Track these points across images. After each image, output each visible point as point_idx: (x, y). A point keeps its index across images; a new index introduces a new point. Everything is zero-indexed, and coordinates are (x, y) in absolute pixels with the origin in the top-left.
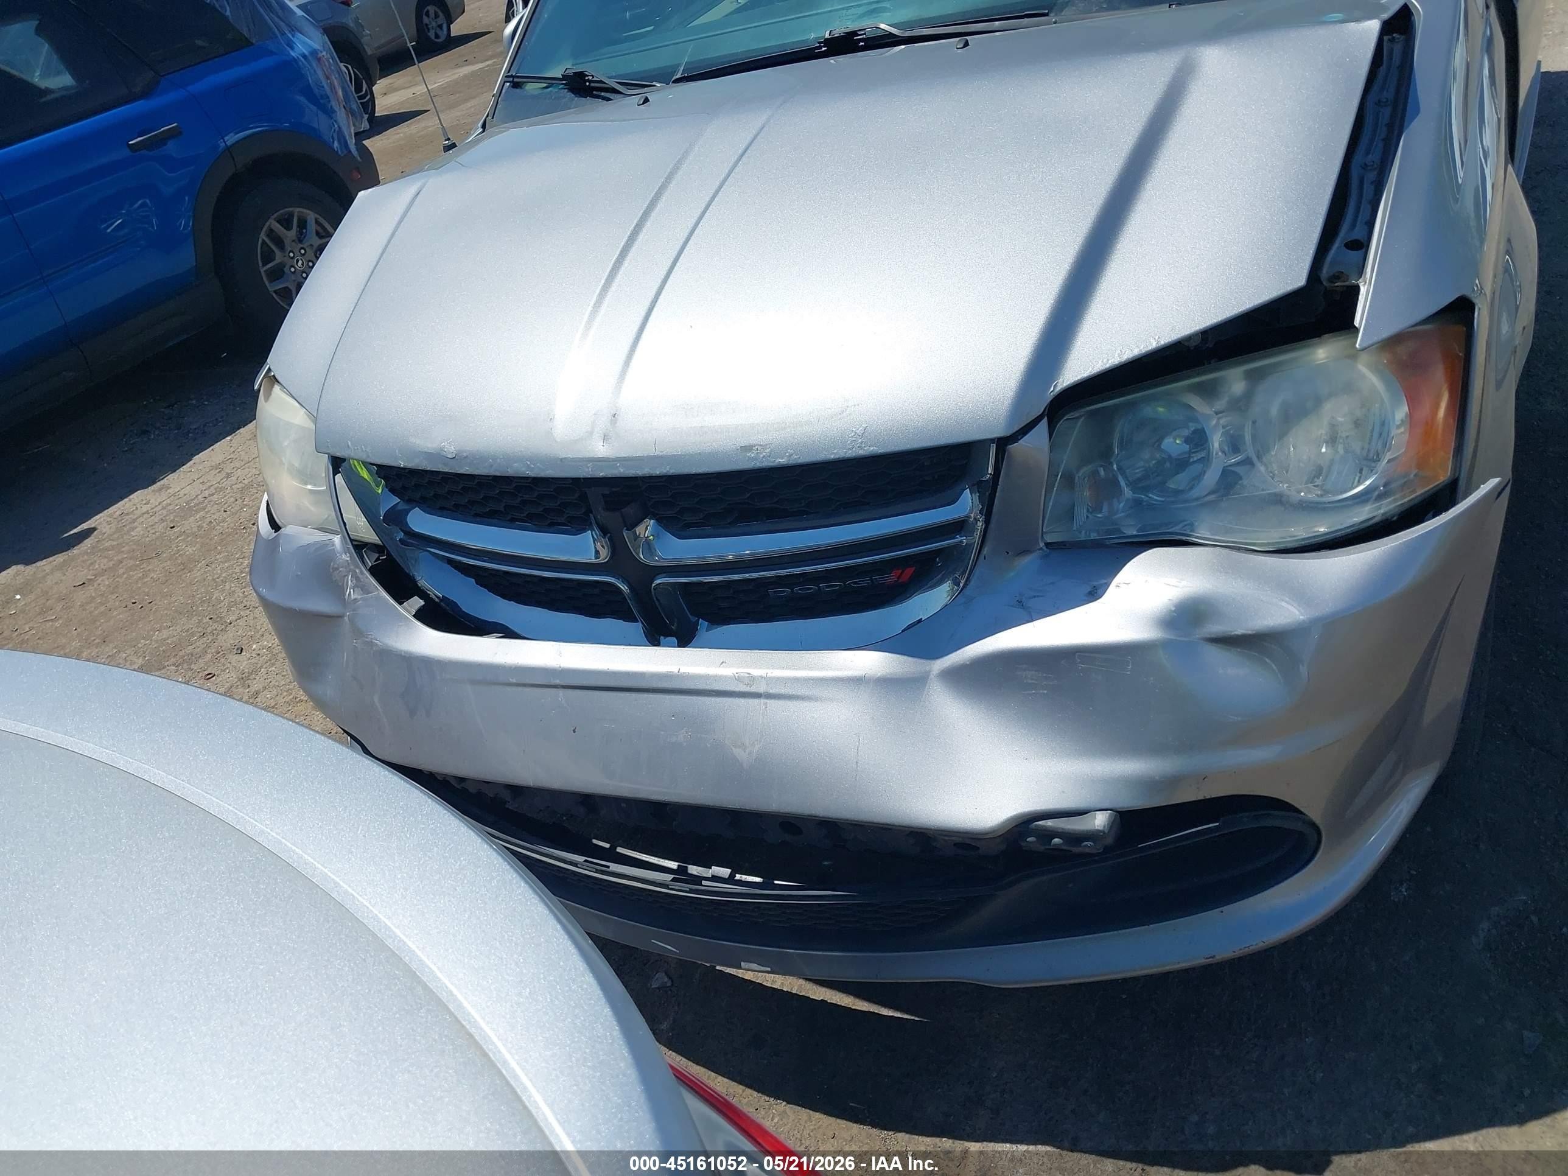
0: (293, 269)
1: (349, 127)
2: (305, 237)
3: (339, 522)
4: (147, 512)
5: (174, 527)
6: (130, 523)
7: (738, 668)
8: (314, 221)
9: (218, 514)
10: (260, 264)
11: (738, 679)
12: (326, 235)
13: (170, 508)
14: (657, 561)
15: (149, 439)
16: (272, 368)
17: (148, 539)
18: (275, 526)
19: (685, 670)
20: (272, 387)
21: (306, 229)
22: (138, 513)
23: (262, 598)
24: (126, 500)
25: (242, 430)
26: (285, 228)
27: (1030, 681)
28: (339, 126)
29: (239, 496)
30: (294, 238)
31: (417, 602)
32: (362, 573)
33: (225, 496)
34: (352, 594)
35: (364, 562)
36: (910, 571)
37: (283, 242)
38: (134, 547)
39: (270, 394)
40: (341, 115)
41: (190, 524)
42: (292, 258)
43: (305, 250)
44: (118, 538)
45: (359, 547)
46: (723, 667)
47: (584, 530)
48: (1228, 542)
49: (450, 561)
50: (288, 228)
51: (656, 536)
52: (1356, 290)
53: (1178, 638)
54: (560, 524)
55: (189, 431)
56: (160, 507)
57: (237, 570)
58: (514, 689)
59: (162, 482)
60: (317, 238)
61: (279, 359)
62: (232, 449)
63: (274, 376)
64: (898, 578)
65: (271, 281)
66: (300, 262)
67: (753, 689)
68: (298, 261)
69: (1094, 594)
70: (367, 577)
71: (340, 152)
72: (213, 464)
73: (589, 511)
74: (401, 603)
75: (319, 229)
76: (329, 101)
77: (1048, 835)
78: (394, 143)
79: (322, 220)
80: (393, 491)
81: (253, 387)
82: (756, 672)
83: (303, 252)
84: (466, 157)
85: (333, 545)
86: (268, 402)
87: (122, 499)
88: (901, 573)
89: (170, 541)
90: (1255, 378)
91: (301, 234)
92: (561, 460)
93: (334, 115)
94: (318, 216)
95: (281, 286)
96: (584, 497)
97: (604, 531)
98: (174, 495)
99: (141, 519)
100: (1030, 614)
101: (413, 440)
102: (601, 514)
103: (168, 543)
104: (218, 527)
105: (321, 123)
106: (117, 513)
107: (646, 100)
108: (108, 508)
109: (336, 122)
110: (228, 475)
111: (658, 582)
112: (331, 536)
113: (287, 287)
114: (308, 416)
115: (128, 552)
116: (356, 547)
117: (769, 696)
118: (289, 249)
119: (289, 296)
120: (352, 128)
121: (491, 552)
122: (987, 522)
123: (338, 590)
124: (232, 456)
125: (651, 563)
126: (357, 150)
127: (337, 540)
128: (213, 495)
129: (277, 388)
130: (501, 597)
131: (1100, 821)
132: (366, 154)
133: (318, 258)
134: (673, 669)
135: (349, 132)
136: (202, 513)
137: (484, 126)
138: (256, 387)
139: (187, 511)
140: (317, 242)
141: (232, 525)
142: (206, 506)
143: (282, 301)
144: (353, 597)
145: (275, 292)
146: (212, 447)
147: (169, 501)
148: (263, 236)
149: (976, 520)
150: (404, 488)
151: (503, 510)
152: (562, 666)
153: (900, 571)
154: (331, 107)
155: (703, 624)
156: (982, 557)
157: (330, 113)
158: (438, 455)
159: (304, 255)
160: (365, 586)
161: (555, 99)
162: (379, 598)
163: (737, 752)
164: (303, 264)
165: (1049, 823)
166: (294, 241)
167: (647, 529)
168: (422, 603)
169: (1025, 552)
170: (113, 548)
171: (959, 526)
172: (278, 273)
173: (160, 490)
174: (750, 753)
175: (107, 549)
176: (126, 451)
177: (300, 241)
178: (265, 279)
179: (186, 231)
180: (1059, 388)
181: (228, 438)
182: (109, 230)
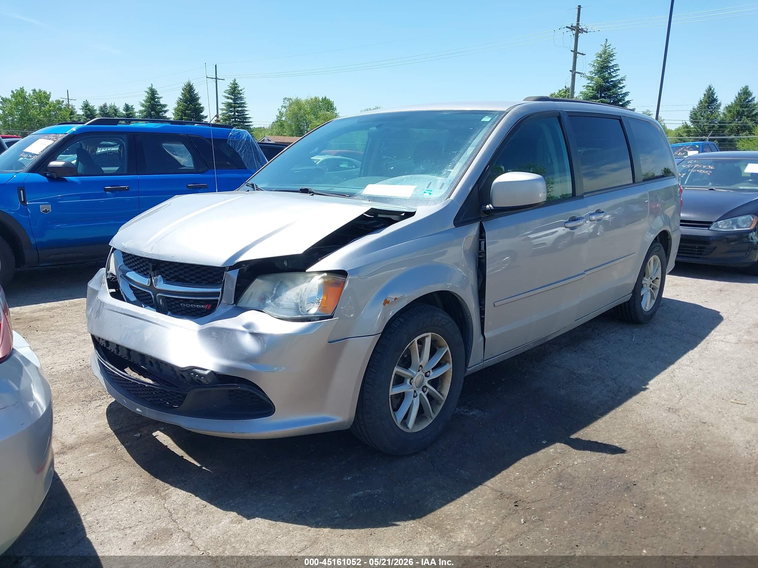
36: (210, 306)
74: (109, 289)
88: (208, 306)
111: (159, 294)
131: (207, 372)
162: (105, 288)
168: (115, 291)
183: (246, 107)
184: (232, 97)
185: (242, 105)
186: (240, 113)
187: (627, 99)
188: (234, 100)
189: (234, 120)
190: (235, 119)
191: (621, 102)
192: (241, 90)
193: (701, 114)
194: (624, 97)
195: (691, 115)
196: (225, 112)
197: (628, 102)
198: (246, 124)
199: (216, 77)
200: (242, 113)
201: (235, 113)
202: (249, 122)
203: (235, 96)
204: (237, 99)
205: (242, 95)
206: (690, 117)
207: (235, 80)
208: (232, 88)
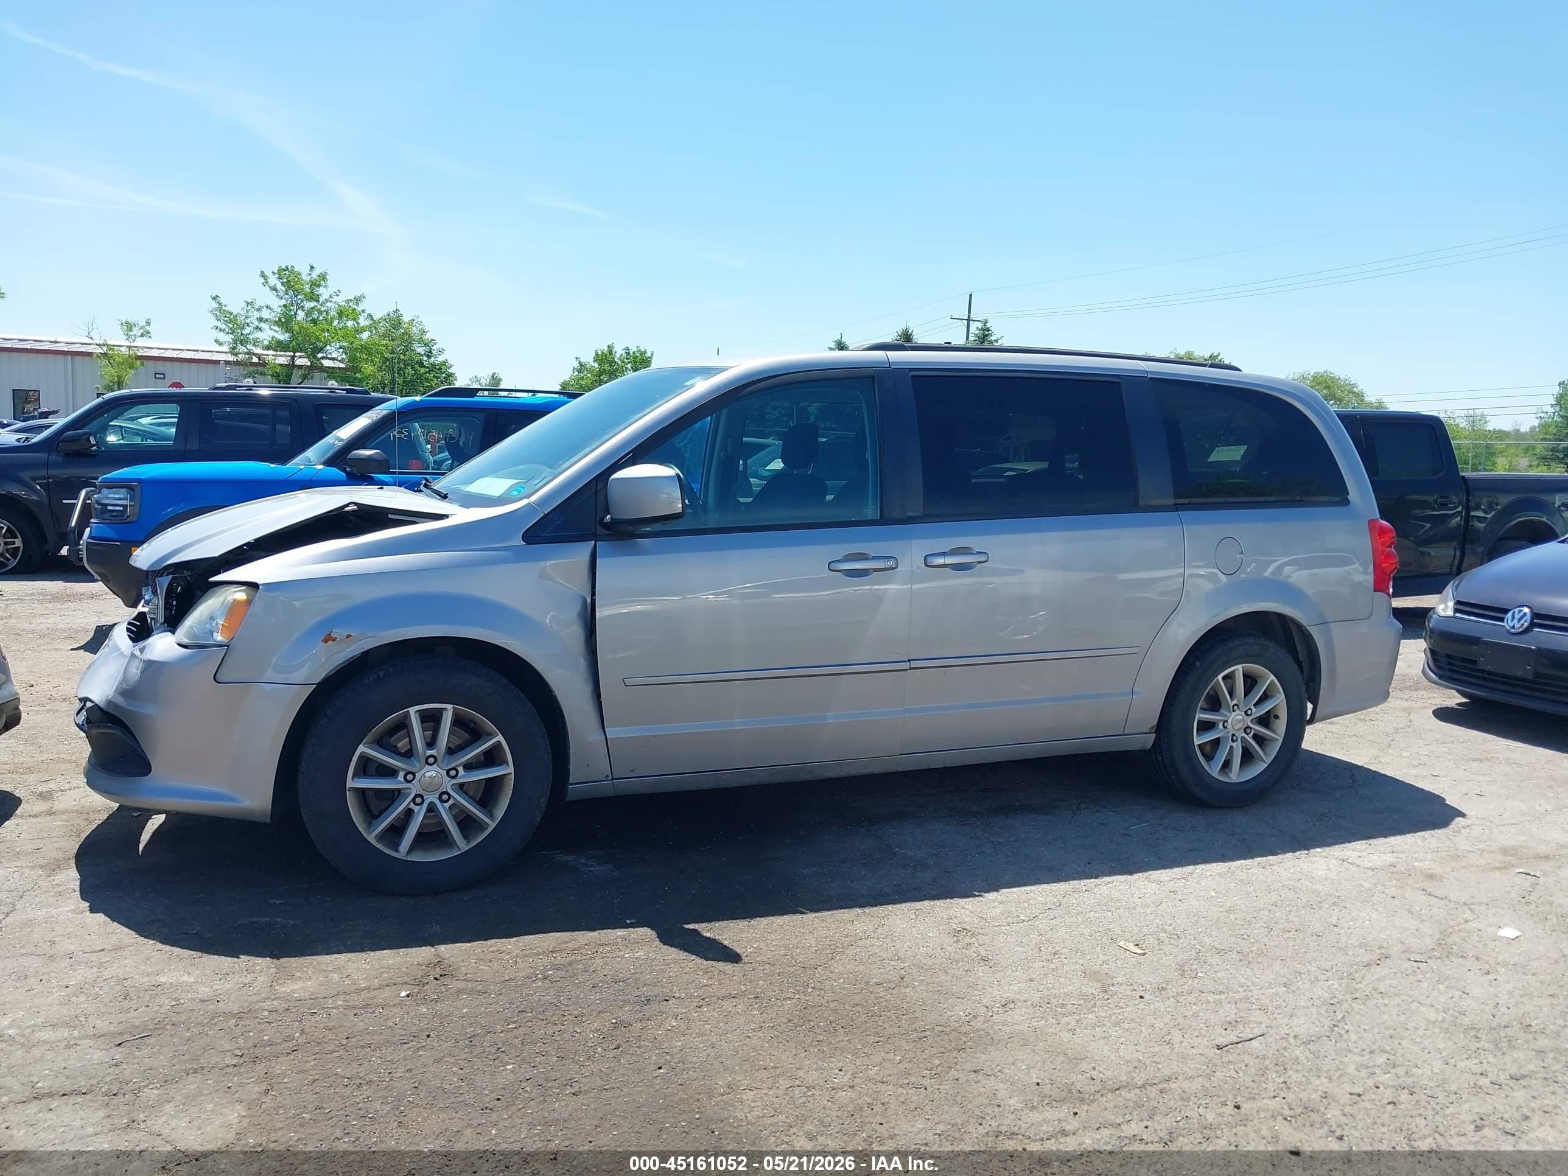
192: (996, 341)
199: (969, 316)
208: (979, 337)
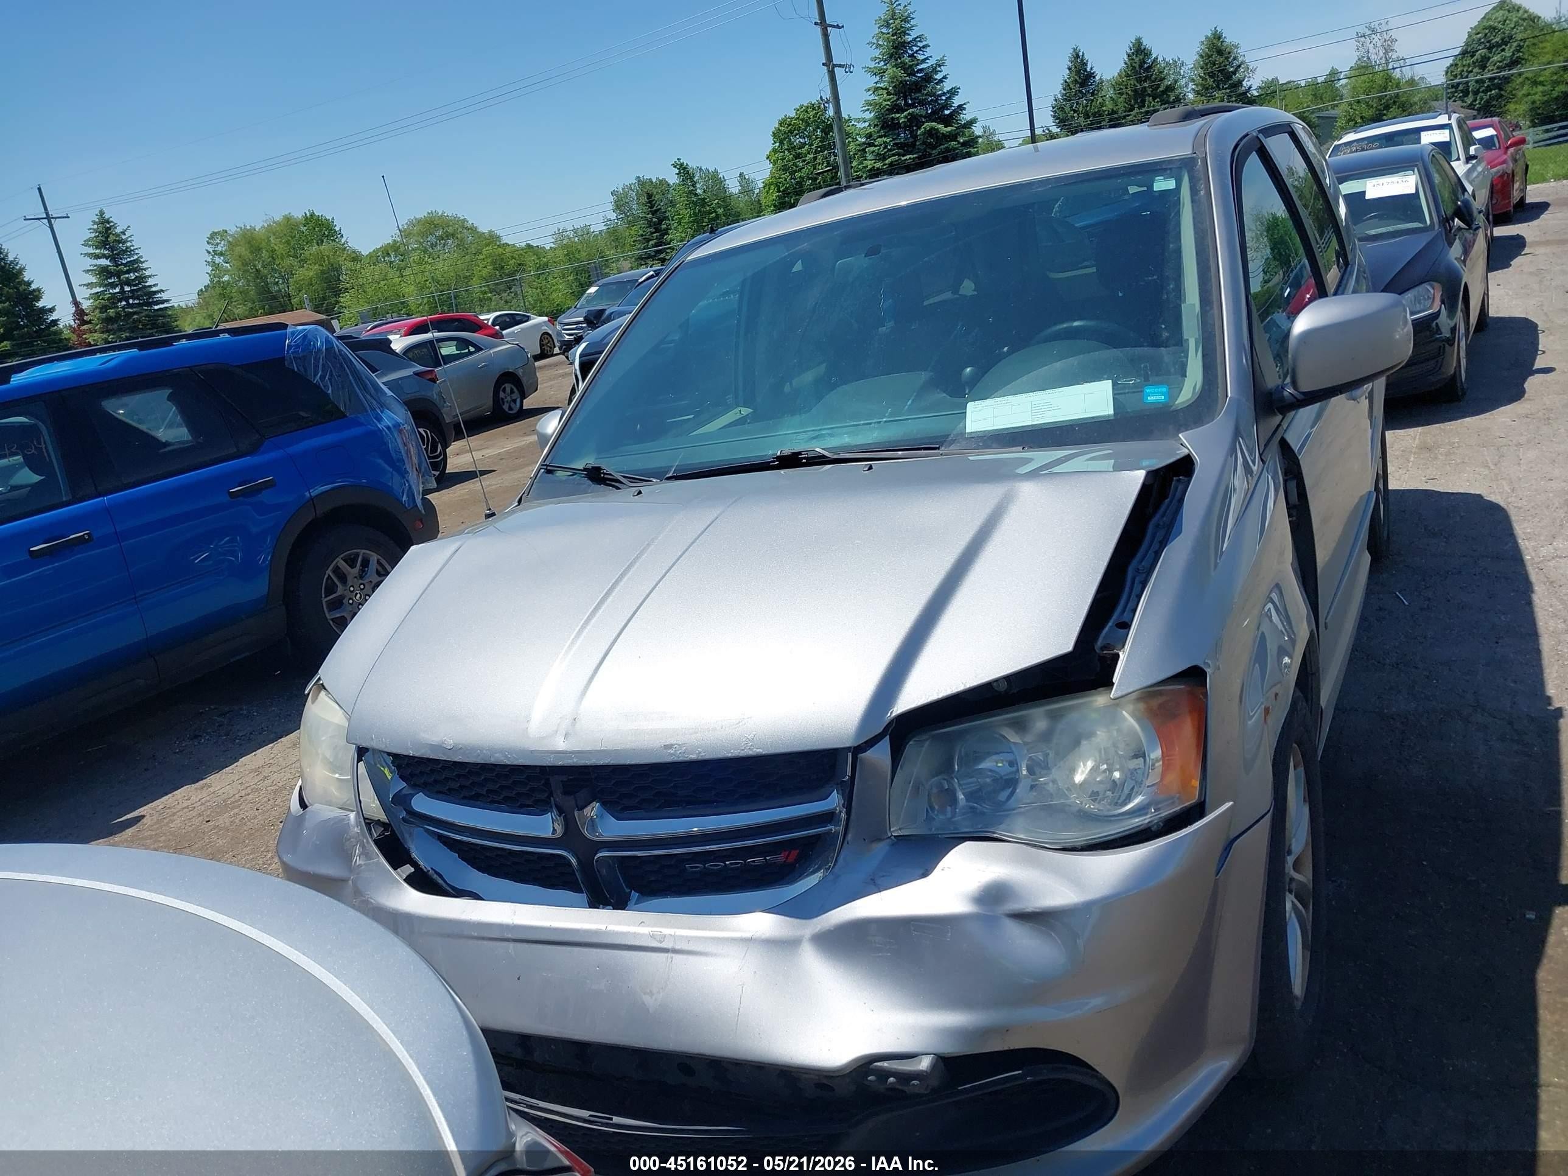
0: (351, 601)
1: (418, 485)
2: (366, 574)
3: (356, 801)
4: (187, 807)
5: (209, 821)
6: (171, 816)
7: (652, 927)
8: (375, 562)
9: (251, 812)
10: (323, 596)
11: (653, 937)
12: (383, 573)
13: (208, 804)
14: (597, 837)
15: (199, 743)
16: (322, 678)
17: (183, 831)
18: (303, 805)
19: (611, 928)
20: (320, 692)
21: (368, 567)
22: (179, 807)
23: (283, 863)
24: (170, 795)
25: (283, 739)
26: (350, 566)
27: (878, 946)
28: (409, 485)
29: (272, 796)
30: (357, 575)
31: (408, 869)
32: (368, 842)
33: (260, 796)
34: (358, 860)
35: (371, 834)
36: (795, 853)
37: (346, 578)
38: (171, 837)
39: (317, 698)
40: (413, 476)
41: (224, 820)
42: (352, 592)
43: (364, 585)
44: (158, 829)
45: (369, 823)
46: (643, 926)
47: (543, 812)
48: (1027, 840)
49: (440, 837)
50: (352, 566)
51: (600, 816)
52: (1116, 657)
53: (988, 913)
54: (528, 806)
55: (236, 738)
56: (200, 803)
57: (261, 862)
58: (475, 942)
59: (204, 781)
60: (376, 576)
61: (327, 671)
62: (272, 756)
63: (322, 684)
64: (787, 858)
65: (330, 610)
66: (358, 596)
67: (664, 945)
68: (357, 594)
69: (925, 874)
70: (372, 846)
71: (407, 505)
72: (253, 767)
73: (551, 794)
74: (395, 869)
75: (380, 569)
76: (404, 464)
77: (885, 1074)
78: (459, 496)
79: (383, 562)
80: (402, 777)
81: (304, 692)
82: (667, 931)
83: (362, 587)
84: (501, 523)
85: (349, 820)
86: (315, 704)
87: (166, 794)
88: (788, 855)
89: (204, 833)
90: (1054, 717)
91: (363, 571)
92: (532, 752)
93: (406, 476)
94: (380, 557)
95: (338, 615)
96: (547, 784)
97: (561, 811)
98: (213, 793)
99: (180, 813)
100: (879, 889)
101: (422, 735)
102: (558, 797)
103: (202, 835)
104: (249, 823)
105: (395, 482)
106: (160, 807)
107: (640, 493)
108: (152, 802)
109: (407, 481)
110: (265, 778)
111: (600, 855)
112: (348, 813)
113: (343, 616)
114: (345, 716)
115: (164, 841)
116: (368, 825)
117: (675, 951)
118: (351, 584)
119: (343, 623)
120: (421, 486)
121: (472, 828)
122: (848, 813)
123: (346, 857)
124: (271, 761)
125: (595, 838)
126: (422, 504)
127: (352, 816)
128: (248, 795)
129: (323, 693)
130: (478, 870)
131: (924, 1064)
132: (430, 507)
133: (373, 592)
134: (602, 927)
135: (418, 488)
136: (236, 811)
137: (520, 501)
138: (306, 692)
139: (225, 806)
140: (377, 579)
141: (262, 822)
142: (241, 804)
143: (336, 627)
144: (358, 863)
145: (332, 620)
146: (254, 753)
147: (208, 798)
148: (329, 572)
149: (840, 812)
150: (412, 775)
151: (485, 793)
152: (515, 923)
153: (787, 853)
154: (405, 469)
155: (635, 895)
156: (846, 842)
157: (403, 474)
158: (439, 747)
159: (363, 589)
160: (368, 853)
161: (577, 484)
162: (378, 863)
163: (646, 999)
164: (360, 598)
165: (885, 1064)
166: (356, 577)
167: (593, 810)
168: (412, 870)
169: (880, 840)
170: (151, 837)
171: (829, 817)
172: (337, 604)
173: (202, 788)
174: (656, 1000)
175: (146, 838)
176: (178, 753)
177: (361, 577)
178: (325, 607)
179: (264, 565)
180: (894, 714)
181: (271, 745)
182: (196, 561)
183: (145, 269)
184: (106, 252)
185: (135, 266)
186: (135, 285)
187: (956, 101)
188: (113, 258)
189: (124, 303)
190: (127, 302)
191: (948, 109)
192: (123, 233)
193: (1072, 107)
194: (949, 98)
195: (1055, 112)
196: (98, 289)
197: (961, 107)
198: (156, 307)
199: (47, 213)
200: (140, 283)
201: (122, 289)
202: (163, 302)
203: (112, 249)
204: (118, 254)
205: (129, 244)
206: (1054, 117)
207: (102, 213)
208: (100, 233)
